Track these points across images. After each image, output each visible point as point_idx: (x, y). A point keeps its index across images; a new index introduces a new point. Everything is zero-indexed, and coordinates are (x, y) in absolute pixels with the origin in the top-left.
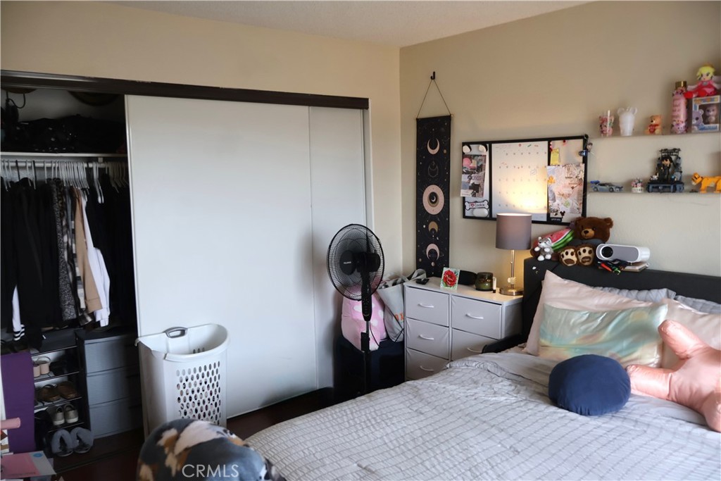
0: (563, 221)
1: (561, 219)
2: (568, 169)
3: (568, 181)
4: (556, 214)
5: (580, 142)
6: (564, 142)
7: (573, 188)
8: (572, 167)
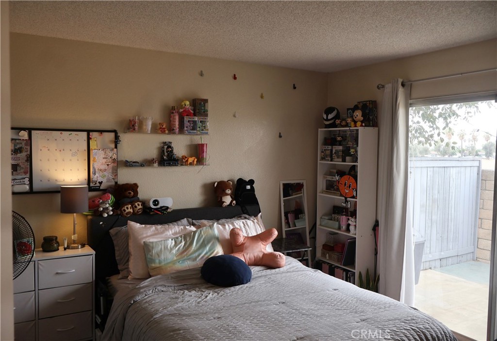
0: (101, 188)
1: (99, 187)
2: (105, 152)
3: (105, 160)
4: (96, 184)
5: (112, 135)
6: (101, 133)
7: (108, 165)
8: (108, 151)
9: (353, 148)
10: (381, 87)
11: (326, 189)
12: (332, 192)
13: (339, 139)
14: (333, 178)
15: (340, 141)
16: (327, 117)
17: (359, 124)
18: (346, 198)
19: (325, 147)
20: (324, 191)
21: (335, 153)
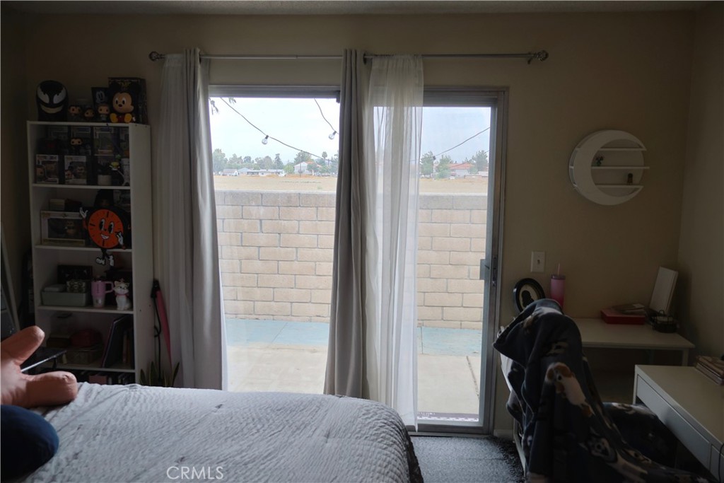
9: (115, 160)
10: (157, 57)
11: (49, 237)
12: (64, 241)
13: (76, 142)
14: (65, 215)
15: (78, 147)
16: (51, 99)
17: (128, 117)
18: (104, 250)
19: (45, 157)
20: (45, 240)
21: (71, 168)
